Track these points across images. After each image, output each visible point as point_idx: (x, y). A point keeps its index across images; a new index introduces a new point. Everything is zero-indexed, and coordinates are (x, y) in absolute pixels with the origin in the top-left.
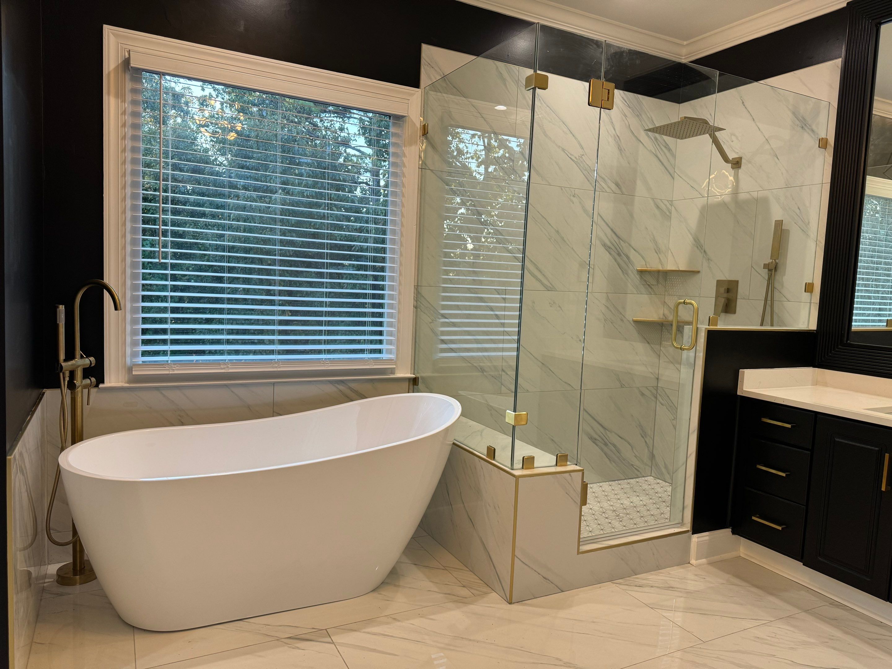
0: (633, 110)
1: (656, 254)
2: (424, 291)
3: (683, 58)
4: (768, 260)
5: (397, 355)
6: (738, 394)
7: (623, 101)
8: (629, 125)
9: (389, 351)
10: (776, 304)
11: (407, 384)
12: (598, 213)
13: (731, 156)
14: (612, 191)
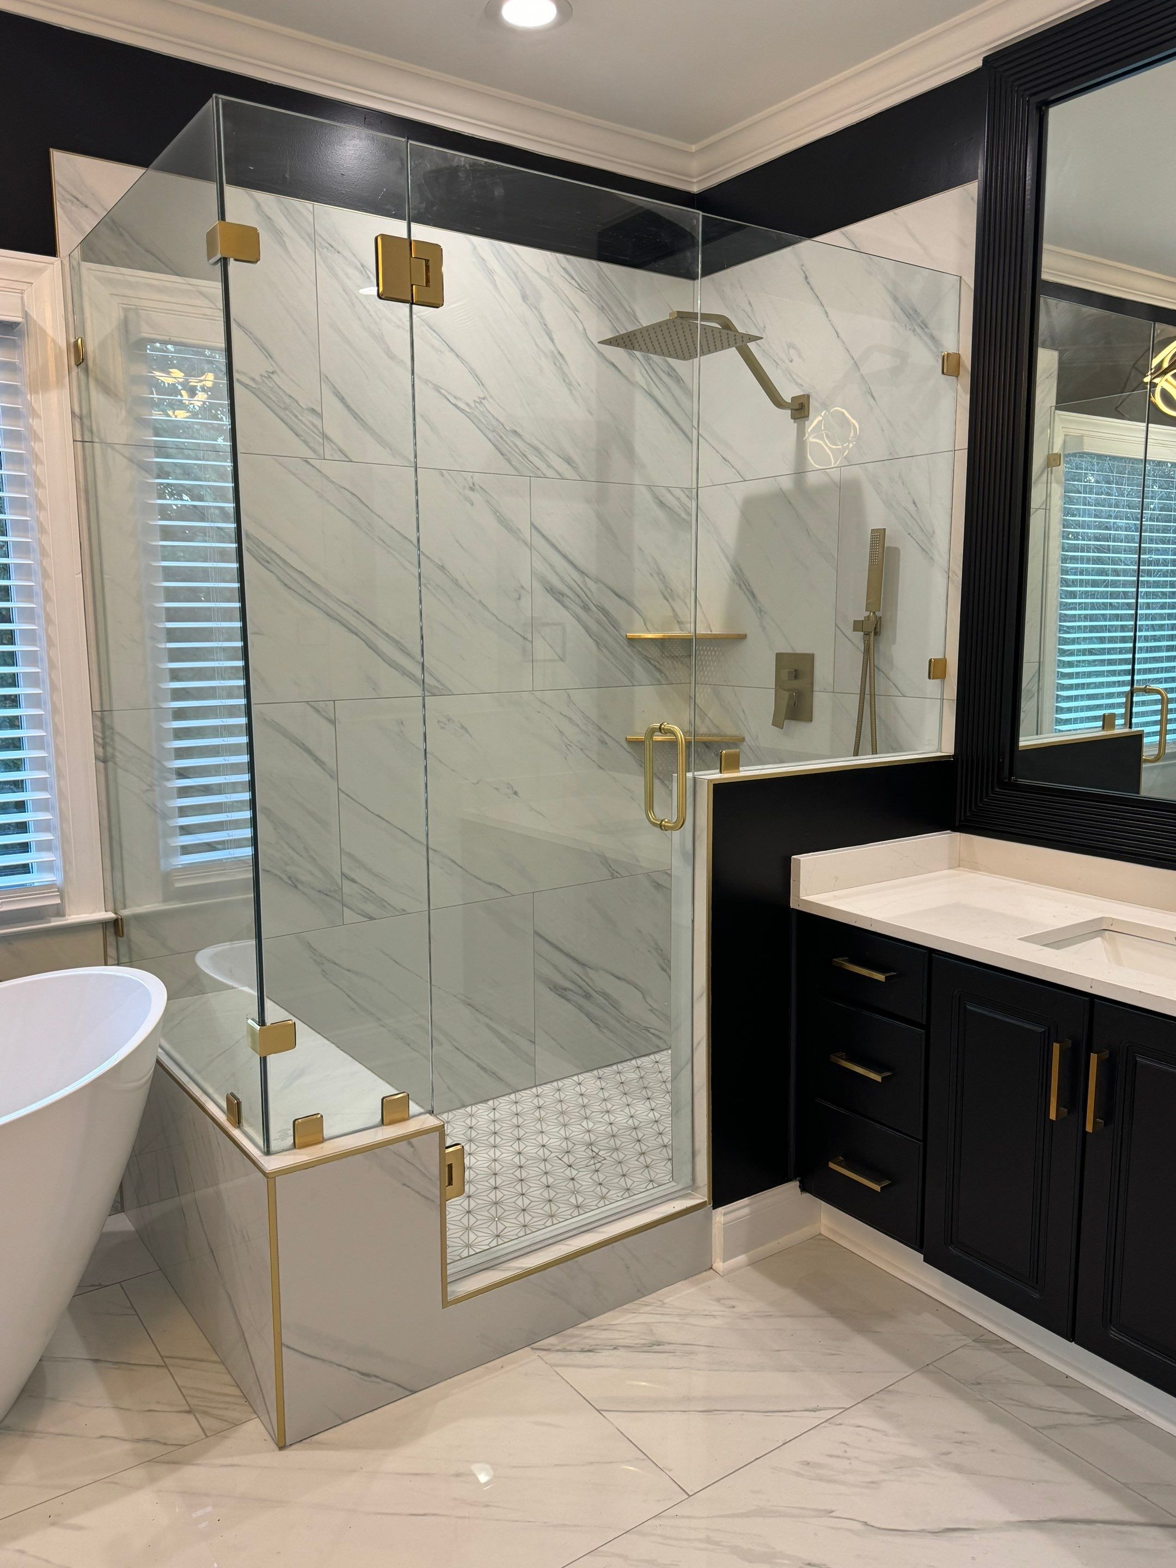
0: (590, 297)
1: (666, 602)
2: (122, 722)
3: (695, 180)
4: (861, 615)
5: (65, 872)
6: (793, 905)
7: (566, 276)
8: (585, 329)
9: (48, 867)
10: (880, 702)
11: (99, 934)
12: (532, 524)
13: (788, 393)
14: (558, 473)
